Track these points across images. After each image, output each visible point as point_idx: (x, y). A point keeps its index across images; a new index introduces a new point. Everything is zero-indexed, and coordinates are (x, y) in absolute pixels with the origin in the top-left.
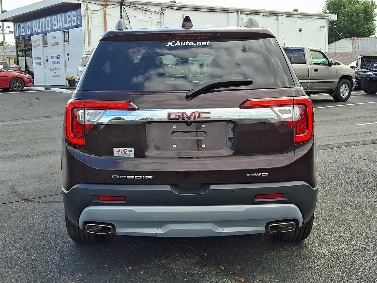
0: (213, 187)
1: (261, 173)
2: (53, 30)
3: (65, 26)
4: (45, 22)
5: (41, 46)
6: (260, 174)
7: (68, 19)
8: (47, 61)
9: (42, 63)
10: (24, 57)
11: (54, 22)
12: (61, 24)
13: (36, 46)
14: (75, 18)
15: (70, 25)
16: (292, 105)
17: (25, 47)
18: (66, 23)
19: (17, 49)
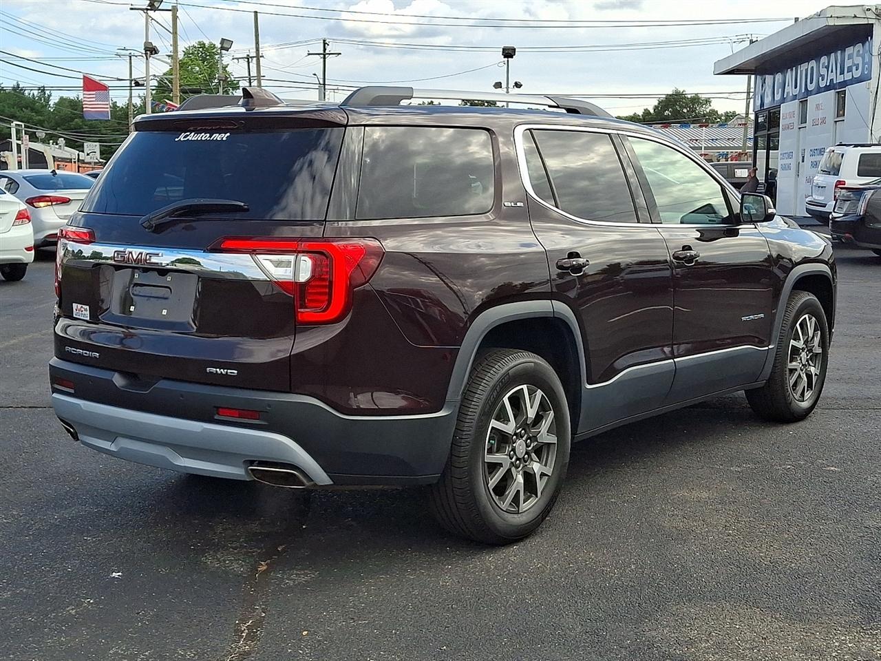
0: (163, 384)
1: (228, 369)
2: (819, 90)
3: (840, 79)
4: (807, 70)
5: (796, 127)
6: (226, 370)
7: (848, 63)
8: (803, 161)
9: (793, 166)
10: (765, 151)
11: (823, 71)
12: (832, 76)
13: (787, 127)
14: (859, 60)
15: (848, 76)
16: (295, 252)
17: (768, 131)
18: (842, 73)
19: (756, 135)
